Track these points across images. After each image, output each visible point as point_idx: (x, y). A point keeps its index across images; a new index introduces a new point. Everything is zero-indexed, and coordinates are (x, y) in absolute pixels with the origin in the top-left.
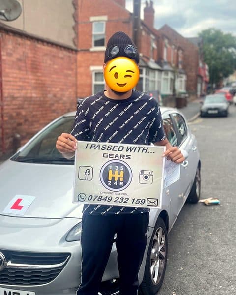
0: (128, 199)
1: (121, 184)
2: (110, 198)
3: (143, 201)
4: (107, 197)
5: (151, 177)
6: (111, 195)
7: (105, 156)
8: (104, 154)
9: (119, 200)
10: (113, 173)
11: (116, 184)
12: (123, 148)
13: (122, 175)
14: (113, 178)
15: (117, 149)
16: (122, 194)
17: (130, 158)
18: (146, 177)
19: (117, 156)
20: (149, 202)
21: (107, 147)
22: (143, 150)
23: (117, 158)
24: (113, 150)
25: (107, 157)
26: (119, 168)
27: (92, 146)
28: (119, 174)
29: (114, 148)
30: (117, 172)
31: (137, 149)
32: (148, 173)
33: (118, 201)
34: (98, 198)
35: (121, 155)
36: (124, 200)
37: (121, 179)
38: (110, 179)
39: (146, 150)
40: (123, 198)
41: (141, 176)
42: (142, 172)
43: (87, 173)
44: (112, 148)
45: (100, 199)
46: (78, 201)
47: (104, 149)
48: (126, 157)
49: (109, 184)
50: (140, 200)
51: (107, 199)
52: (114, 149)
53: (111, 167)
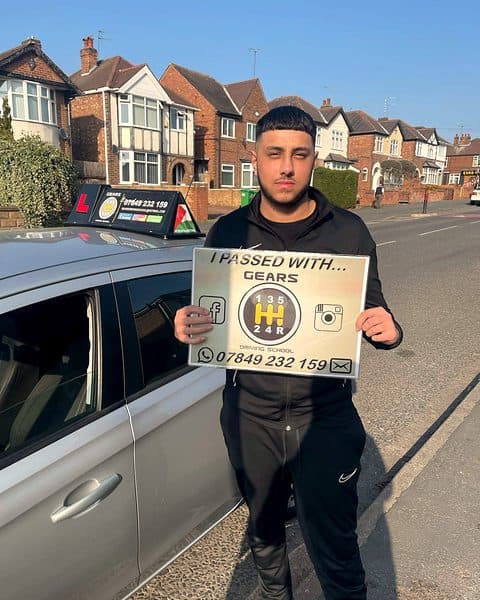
0: (293, 359)
1: (280, 330)
2: (258, 358)
3: (323, 363)
4: (252, 356)
5: (339, 317)
6: (260, 353)
7: (249, 275)
8: (246, 273)
9: (276, 361)
10: (265, 310)
11: (270, 331)
12: (283, 260)
13: (281, 313)
14: (264, 319)
15: (271, 263)
16: (280, 350)
17: (296, 281)
18: (329, 318)
19: (270, 276)
20: (334, 365)
21: (251, 260)
22: (323, 263)
23: (270, 280)
24: (263, 264)
25: (252, 278)
26: (276, 299)
27: (223, 258)
28: (275, 311)
29: (265, 260)
30: (270, 308)
31: (311, 263)
32: (333, 309)
33: (274, 363)
34: (235, 357)
35: (278, 275)
36: (285, 362)
37: (280, 322)
38: (258, 320)
39: (329, 265)
40: (284, 359)
41: (319, 315)
42: (320, 307)
43: (214, 310)
44: (261, 260)
45: (239, 360)
46: (199, 361)
47: (245, 262)
48: (287, 279)
49: (256, 331)
50: (317, 363)
51: (253, 359)
52: (266, 263)
53: (259, 297)
